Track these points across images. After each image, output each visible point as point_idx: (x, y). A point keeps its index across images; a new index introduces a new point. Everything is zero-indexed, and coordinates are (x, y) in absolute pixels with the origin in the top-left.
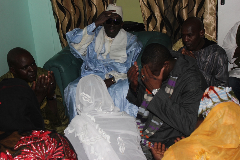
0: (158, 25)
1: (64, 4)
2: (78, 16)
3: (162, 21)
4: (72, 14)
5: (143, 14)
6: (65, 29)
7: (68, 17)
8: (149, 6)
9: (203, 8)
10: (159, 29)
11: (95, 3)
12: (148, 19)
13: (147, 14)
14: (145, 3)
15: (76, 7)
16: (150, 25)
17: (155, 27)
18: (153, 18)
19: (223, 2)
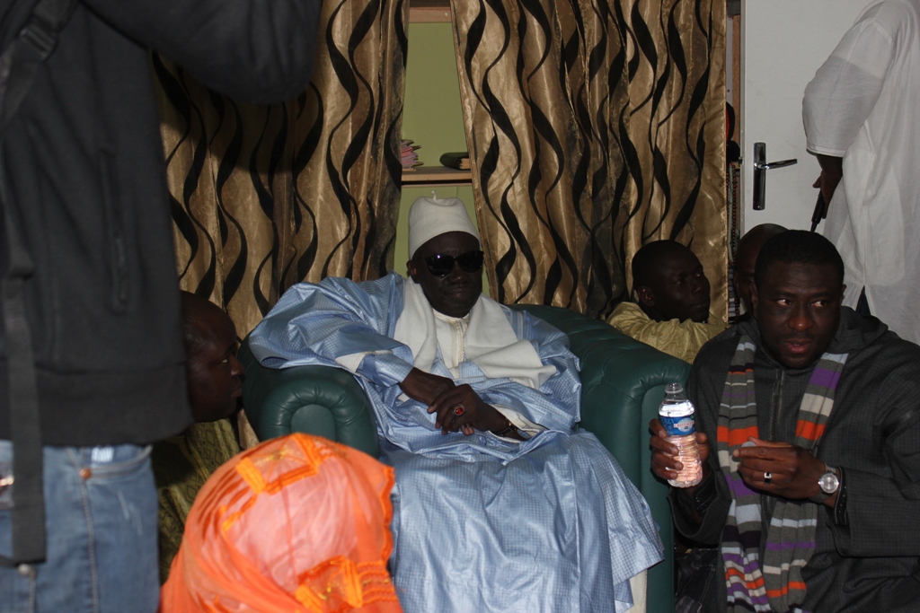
8: (509, 220)
12: (500, 265)
14: (495, 205)
18: (521, 257)
19: (757, 204)
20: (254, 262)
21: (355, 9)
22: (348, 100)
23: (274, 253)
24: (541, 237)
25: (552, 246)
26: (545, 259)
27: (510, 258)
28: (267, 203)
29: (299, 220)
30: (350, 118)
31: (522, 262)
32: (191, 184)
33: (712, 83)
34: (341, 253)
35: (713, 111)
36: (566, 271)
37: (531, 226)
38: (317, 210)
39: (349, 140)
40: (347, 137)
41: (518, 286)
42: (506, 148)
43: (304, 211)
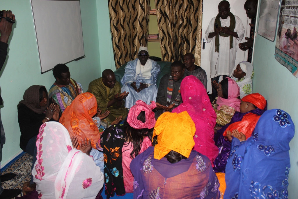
0: (170, 59)
1: (119, 45)
2: (126, 52)
3: (172, 56)
4: (123, 51)
5: (162, 52)
6: (118, 58)
7: (121, 52)
8: (165, 48)
9: (194, 51)
10: (170, 61)
11: (136, 45)
12: (164, 55)
13: (164, 52)
14: (163, 46)
15: (125, 47)
16: (165, 58)
17: (168, 60)
18: (167, 54)
19: (204, 48)
24: (170, 51)
30: (142, 32)
32: (119, 41)
37: (169, 49)
40: (141, 35)
41: (166, 58)
42: (165, 37)
43: (135, 46)
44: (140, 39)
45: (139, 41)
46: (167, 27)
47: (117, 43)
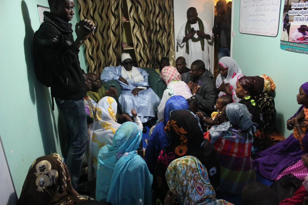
0: (145, 65)
1: (93, 56)
2: (100, 62)
3: (147, 62)
5: (137, 59)
6: (93, 70)
7: (94, 64)
8: (140, 55)
9: (168, 54)
10: (145, 67)
13: (139, 59)
14: (138, 53)
15: (98, 58)
16: (140, 64)
19: (177, 51)
20: (102, 63)
21: (115, 24)
22: (115, 38)
23: (105, 62)
24: (145, 57)
25: (147, 58)
26: (146, 60)
27: (140, 61)
28: (104, 54)
29: (109, 56)
30: (116, 41)
31: (142, 61)
32: (92, 52)
33: (171, 33)
34: (116, 60)
35: (172, 37)
36: (149, 62)
37: (143, 55)
38: (111, 54)
39: (116, 44)
40: (115, 44)
41: (142, 65)
42: (139, 44)
43: (109, 55)
44: (114, 48)
45: (114, 50)
46: (141, 33)
47: (91, 54)
